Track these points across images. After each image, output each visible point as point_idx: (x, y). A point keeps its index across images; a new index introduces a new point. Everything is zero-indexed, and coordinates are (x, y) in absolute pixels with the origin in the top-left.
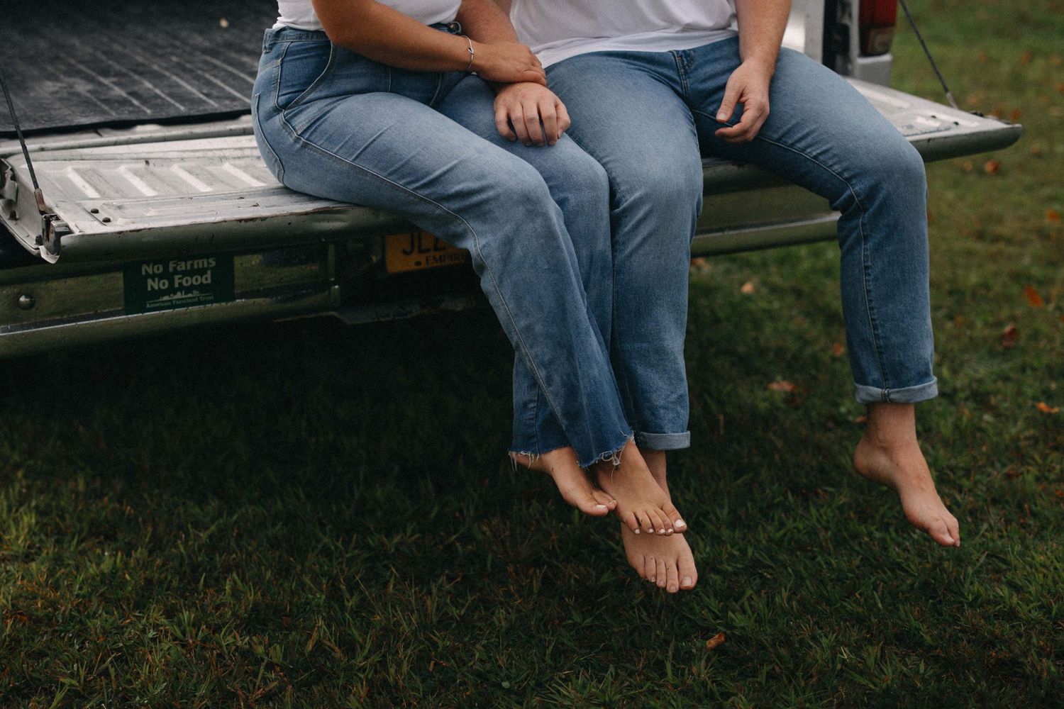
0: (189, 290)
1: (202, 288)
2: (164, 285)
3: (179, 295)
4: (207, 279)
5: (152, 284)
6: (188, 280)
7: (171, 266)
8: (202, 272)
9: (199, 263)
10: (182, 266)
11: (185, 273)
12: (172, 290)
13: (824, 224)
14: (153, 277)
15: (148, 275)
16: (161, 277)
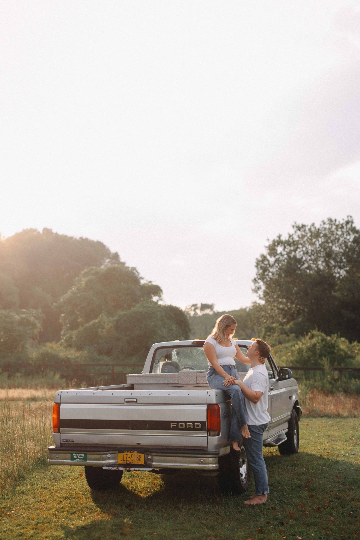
0: (80, 459)
1: (82, 459)
2: (76, 457)
3: (79, 460)
4: (83, 458)
5: (75, 457)
6: (80, 458)
7: (78, 455)
8: (82, 456)
9: (82, 455)
10: (79, 455)
11: (80, 456)
12: (77, 459)
13: (206, 467)
14: (75, 456)
15: (74, 456)
16: (76, 456)
